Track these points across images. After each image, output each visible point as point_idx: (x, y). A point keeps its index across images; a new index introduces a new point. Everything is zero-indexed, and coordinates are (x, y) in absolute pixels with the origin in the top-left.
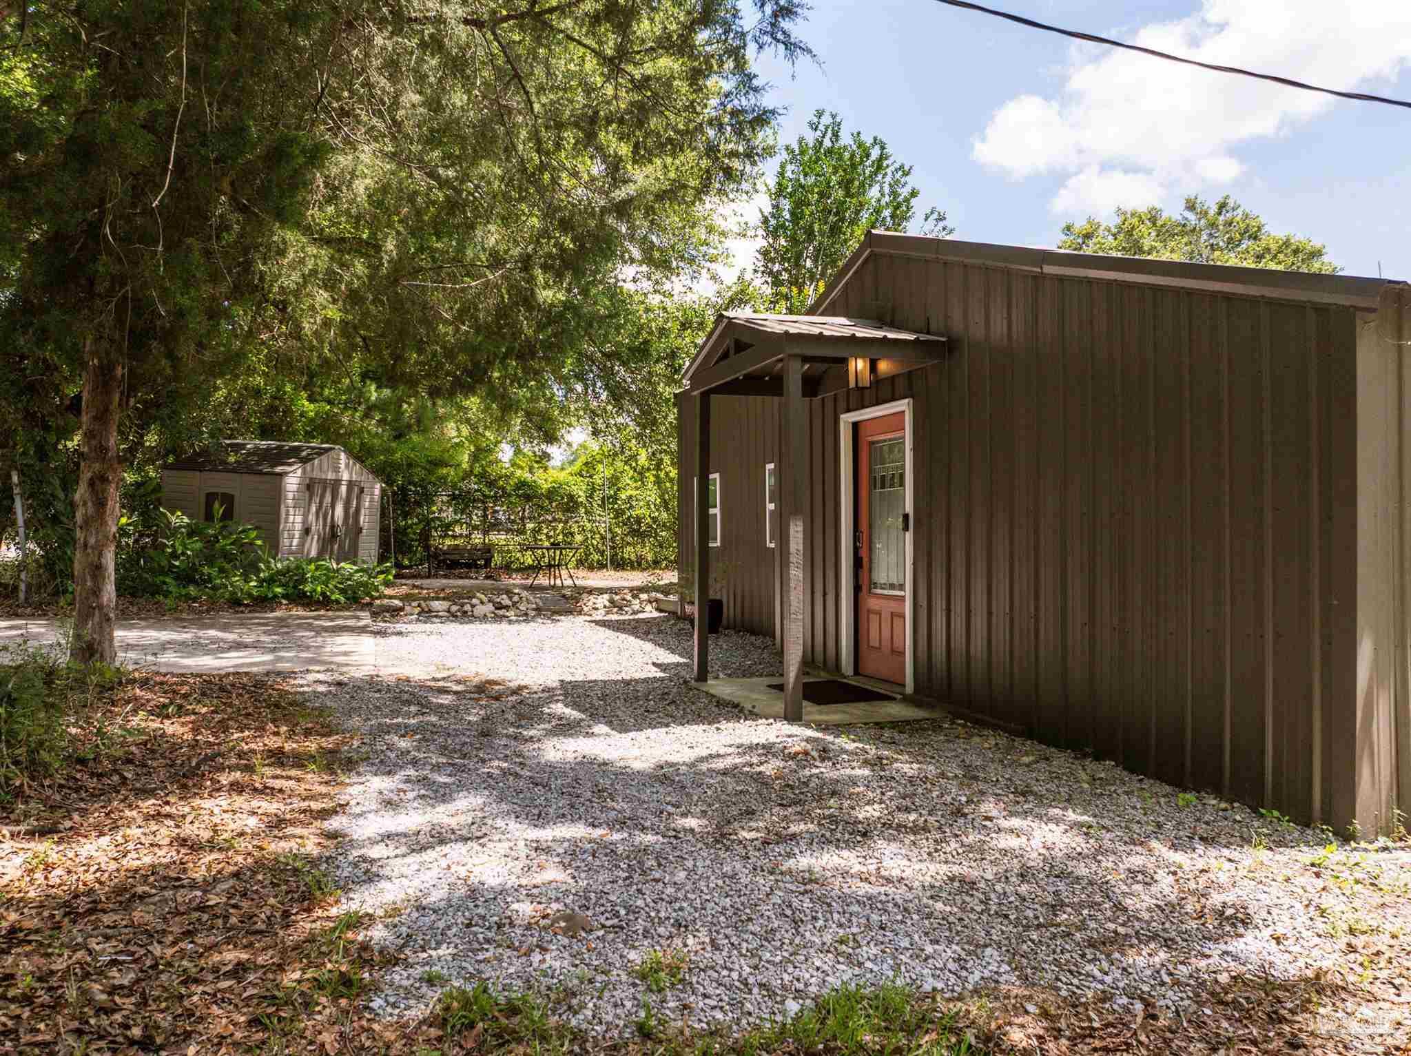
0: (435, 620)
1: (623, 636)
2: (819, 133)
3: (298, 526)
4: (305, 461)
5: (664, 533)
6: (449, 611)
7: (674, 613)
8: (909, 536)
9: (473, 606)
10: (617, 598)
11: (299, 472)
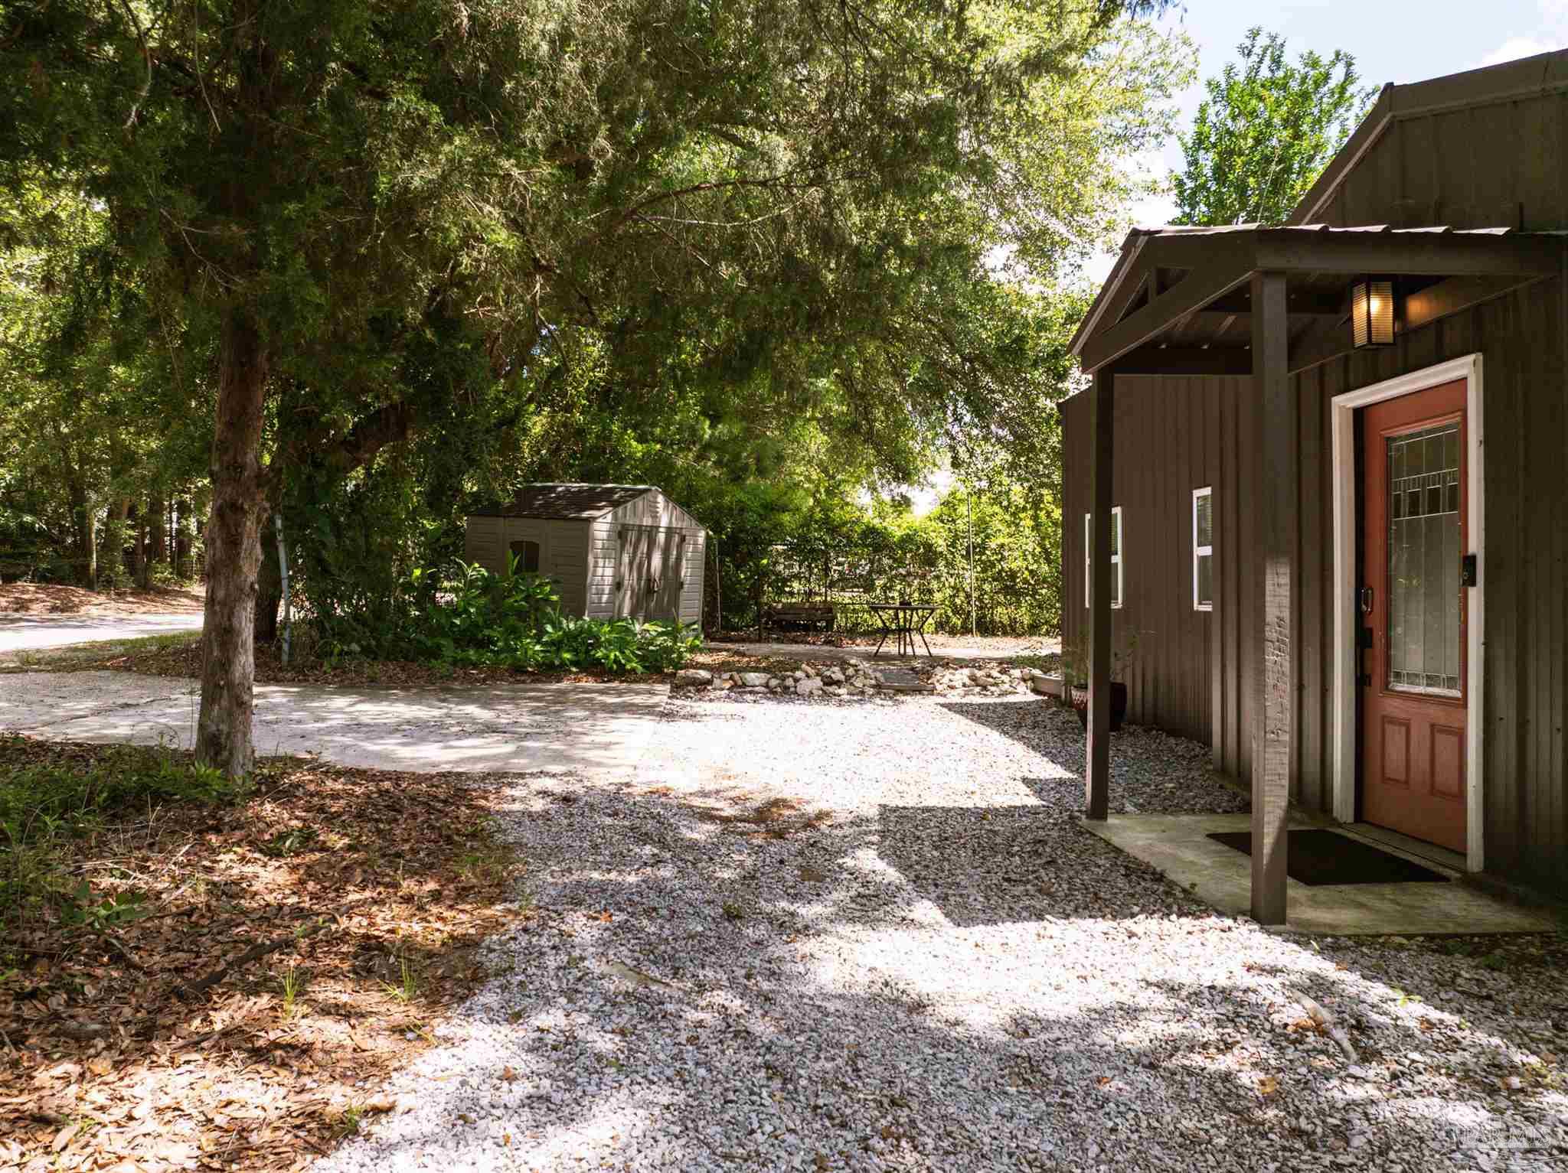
0: (749, 697)
1: (983, 730)
2: (1254, 58)
3: (608, 580)
4: (615, 504)
5: (1044, 591)
6: (767, 686)
7: (1057, 697)
8: (1476, 597)
9: (796, 680)
10: (979, 673)
11: (609, 517)
